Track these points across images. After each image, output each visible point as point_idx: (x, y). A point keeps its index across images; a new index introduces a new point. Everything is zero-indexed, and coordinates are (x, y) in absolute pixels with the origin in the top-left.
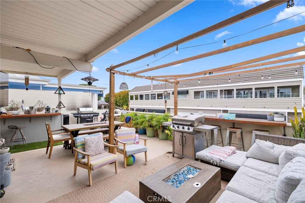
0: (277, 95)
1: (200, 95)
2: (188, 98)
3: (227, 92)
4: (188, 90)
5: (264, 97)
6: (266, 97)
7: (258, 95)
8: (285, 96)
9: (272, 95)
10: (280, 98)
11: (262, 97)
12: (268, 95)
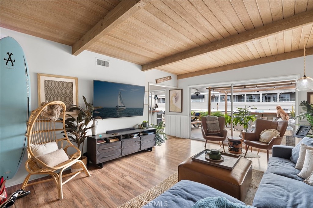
0: (279, 99)
1: (215, 99)
2: (204, 102)
3: (237, 97)
4: (204, 95)
5: (268, 101)
6: (270, 101)
7: (264, 99)
8: (285, 100)
9: (275, 100)
10: (281, 102)
11: (267, 101)
12: (272, 99)
